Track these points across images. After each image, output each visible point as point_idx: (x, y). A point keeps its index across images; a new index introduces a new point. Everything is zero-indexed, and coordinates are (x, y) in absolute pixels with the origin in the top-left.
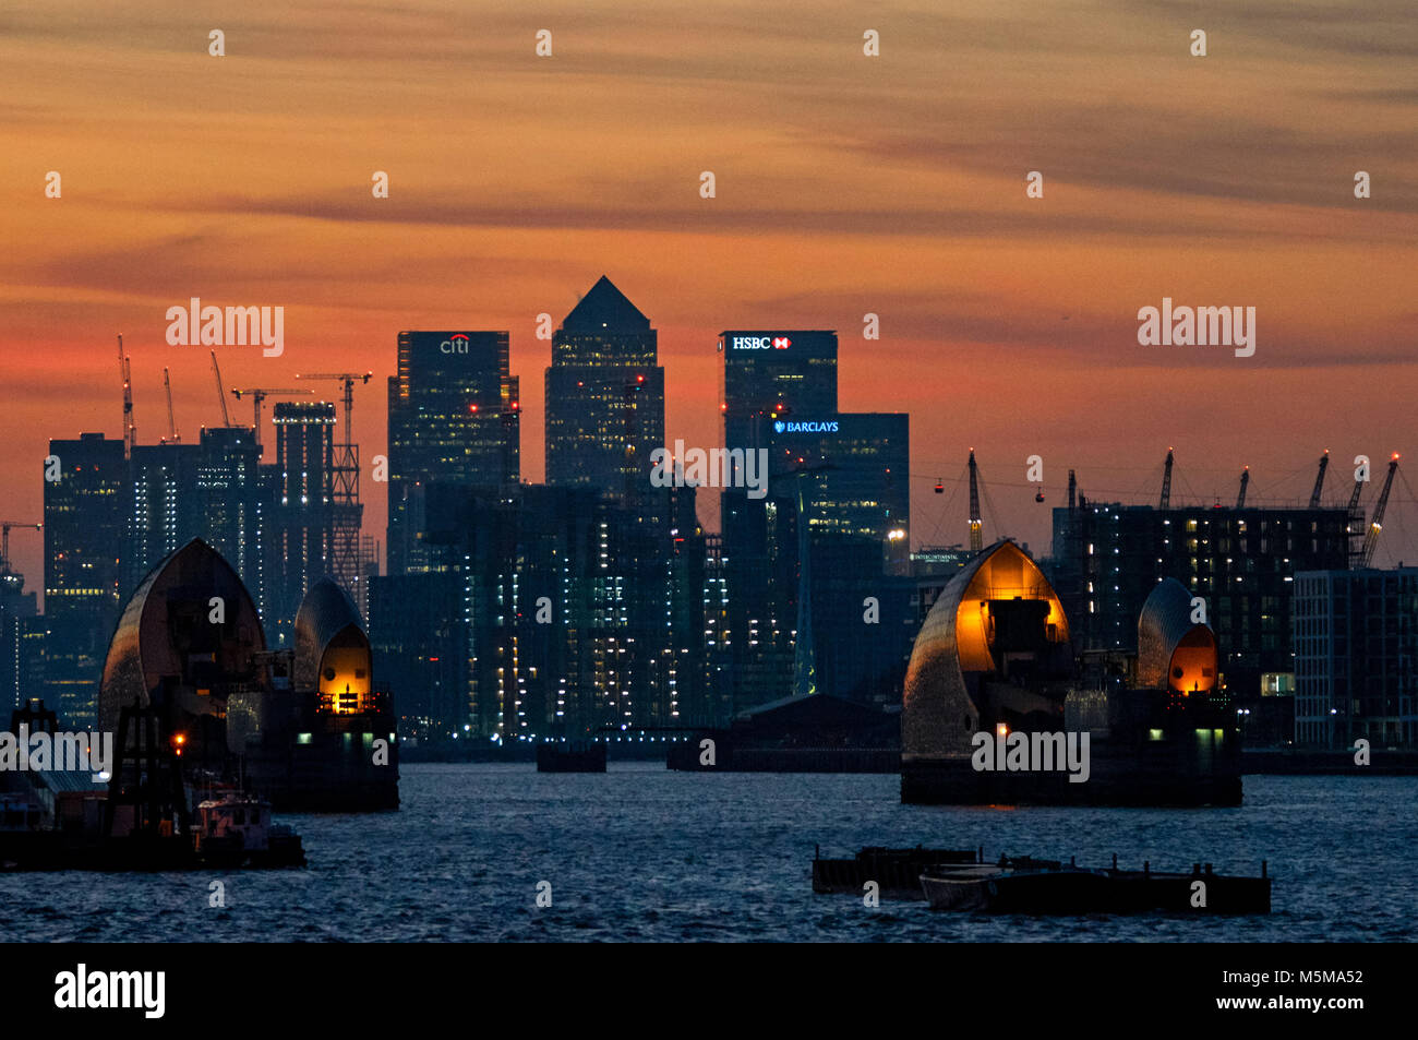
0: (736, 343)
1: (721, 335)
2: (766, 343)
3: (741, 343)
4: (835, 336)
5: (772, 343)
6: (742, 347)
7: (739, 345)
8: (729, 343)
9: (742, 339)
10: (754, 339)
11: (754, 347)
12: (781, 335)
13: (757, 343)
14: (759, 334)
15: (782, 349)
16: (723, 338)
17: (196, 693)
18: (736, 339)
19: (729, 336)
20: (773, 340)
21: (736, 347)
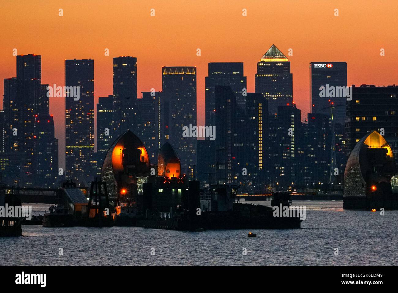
0: (315, 66)
1: (310, 63)
2: (325, 66)
3: (317, 66)
4: (347, 63)
5: (326, 66)
6: (317, 67)
7: (316, 67)
8: (313, 66)
9: (317, 64)
10: (321, 64)
11: (321, 67)
12: (329, 63)
13: (322, 66)
14: (323, 63)
15: (330, 68)
16: (311, 64)
17: (128, 177)
18: (315, 65)
19: (313, 64)
20: (327, 65)
21: (315, 67)
